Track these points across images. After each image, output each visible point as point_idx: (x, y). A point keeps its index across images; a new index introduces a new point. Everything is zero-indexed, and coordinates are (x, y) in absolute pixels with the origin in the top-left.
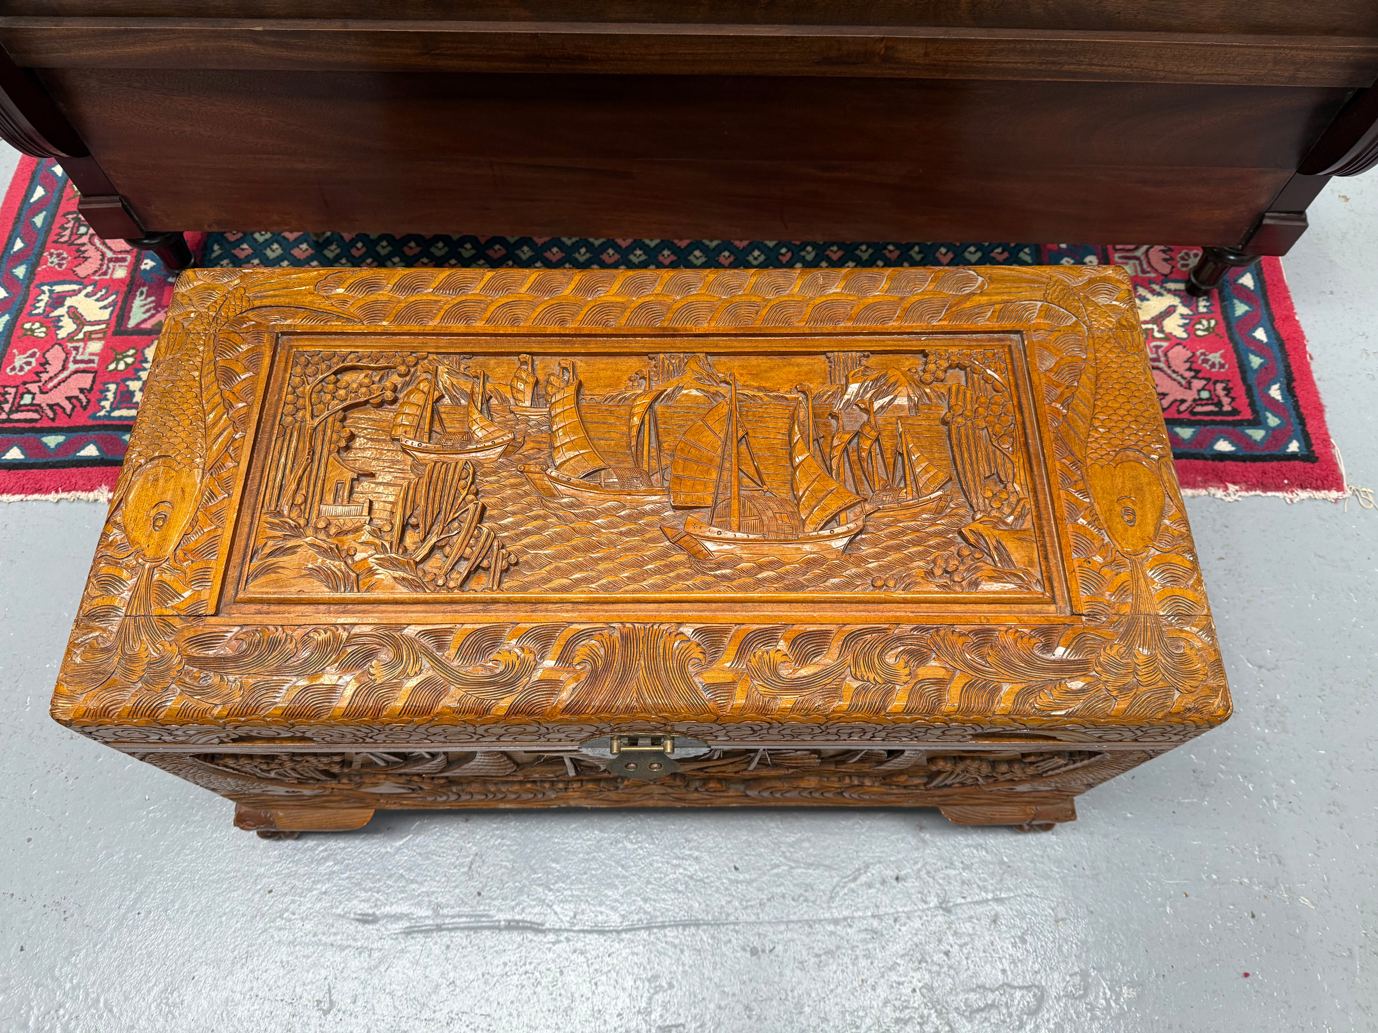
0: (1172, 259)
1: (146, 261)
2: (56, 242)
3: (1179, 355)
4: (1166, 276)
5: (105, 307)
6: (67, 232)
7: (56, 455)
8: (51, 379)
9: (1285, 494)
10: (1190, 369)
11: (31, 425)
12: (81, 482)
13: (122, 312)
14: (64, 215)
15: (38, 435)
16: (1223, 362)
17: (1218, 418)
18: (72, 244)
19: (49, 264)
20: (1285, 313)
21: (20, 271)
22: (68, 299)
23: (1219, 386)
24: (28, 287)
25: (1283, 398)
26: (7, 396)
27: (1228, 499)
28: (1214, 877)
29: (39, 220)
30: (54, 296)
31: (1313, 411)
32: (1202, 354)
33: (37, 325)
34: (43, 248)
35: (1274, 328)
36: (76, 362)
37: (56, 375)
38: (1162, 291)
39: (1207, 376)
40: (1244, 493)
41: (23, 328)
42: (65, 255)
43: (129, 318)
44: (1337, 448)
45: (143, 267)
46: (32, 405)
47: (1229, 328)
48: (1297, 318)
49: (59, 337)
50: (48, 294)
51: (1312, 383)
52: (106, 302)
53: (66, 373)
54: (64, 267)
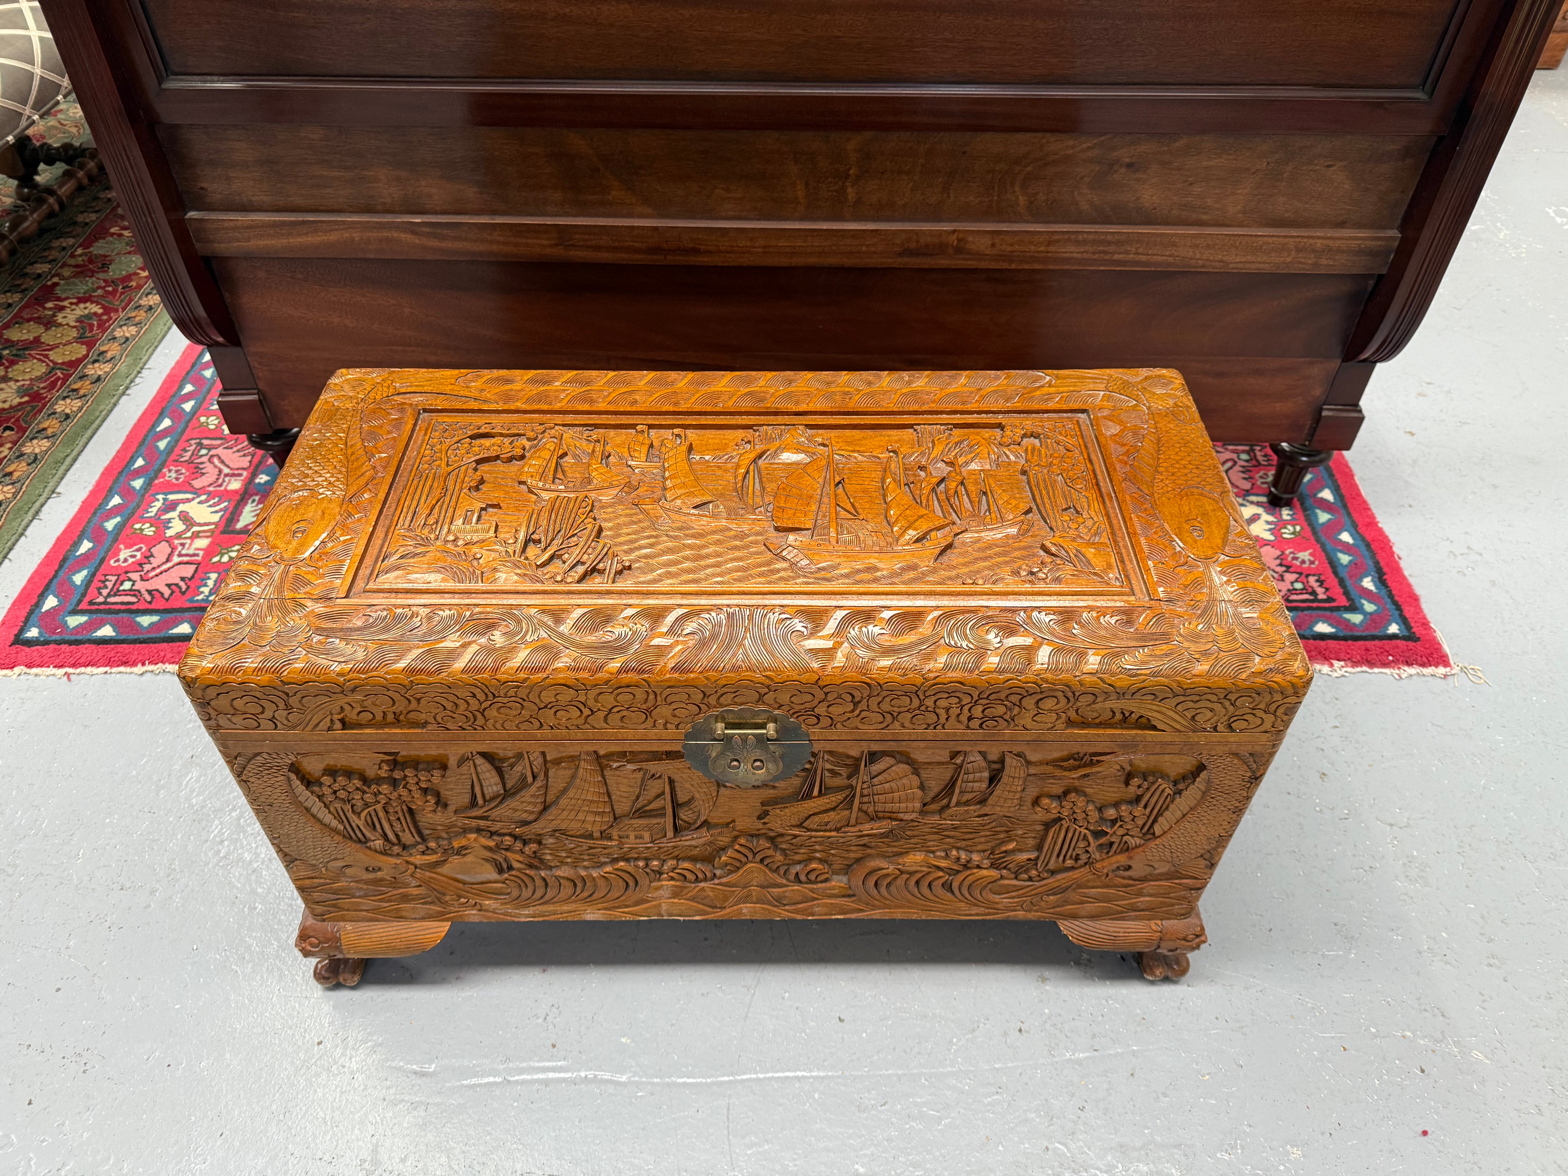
0: (1251, 478)
1: (261, 476)
2: (176, 461)
3: (1269, 555)
4: (1247, 491)
5: (216, 512)
6: (189, 454)
7: (149, 632)
8: (154, 569)
9: (1392, 670)
10: (1281, 565)
11: (128, 607)
12: (170, 655)
13: (233, 515)
14: (188, 440)
15: (133, 616)
16: (1312, 559)
17: (1315, 605)
18: (192, 462)
19: (167, 478)
20: (1367, 520)
21: (138, 484)
22: (181, 505)
23: (1312, 580)
24: (143, 496)
25: (1377, 588)
26: (107, 583)
27: (1335, 674)
28: (1373, 1030)
29: (162, 444)
30: (167, 503)
31: (1408, 599)
32: (1291, 553)
33: (147, 525)
34: (163, 465)
35: (1358, 532)
36: (180, 555)
37: (159, 566)
38: (1245, 503)
39: (1298, 570)
40: (1350, 669)
41: (132, 527)
42: (183, 471)
43: (238, 521)
44: (1438, 631)
45: (257, 481)
46: (130, 590)
47: (1314, 532)
48: (1380, 525)
49: (167, 535)
50: (161, 501)
51: (1404, 577)
52: (217, 508)
53: (169, 565)
54: (181, 480)
